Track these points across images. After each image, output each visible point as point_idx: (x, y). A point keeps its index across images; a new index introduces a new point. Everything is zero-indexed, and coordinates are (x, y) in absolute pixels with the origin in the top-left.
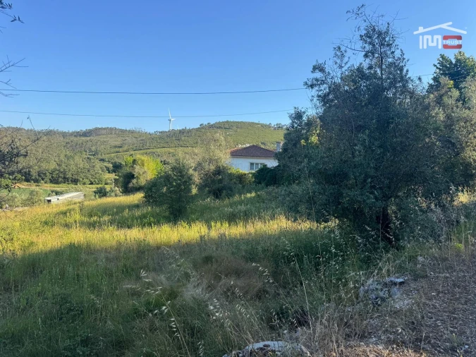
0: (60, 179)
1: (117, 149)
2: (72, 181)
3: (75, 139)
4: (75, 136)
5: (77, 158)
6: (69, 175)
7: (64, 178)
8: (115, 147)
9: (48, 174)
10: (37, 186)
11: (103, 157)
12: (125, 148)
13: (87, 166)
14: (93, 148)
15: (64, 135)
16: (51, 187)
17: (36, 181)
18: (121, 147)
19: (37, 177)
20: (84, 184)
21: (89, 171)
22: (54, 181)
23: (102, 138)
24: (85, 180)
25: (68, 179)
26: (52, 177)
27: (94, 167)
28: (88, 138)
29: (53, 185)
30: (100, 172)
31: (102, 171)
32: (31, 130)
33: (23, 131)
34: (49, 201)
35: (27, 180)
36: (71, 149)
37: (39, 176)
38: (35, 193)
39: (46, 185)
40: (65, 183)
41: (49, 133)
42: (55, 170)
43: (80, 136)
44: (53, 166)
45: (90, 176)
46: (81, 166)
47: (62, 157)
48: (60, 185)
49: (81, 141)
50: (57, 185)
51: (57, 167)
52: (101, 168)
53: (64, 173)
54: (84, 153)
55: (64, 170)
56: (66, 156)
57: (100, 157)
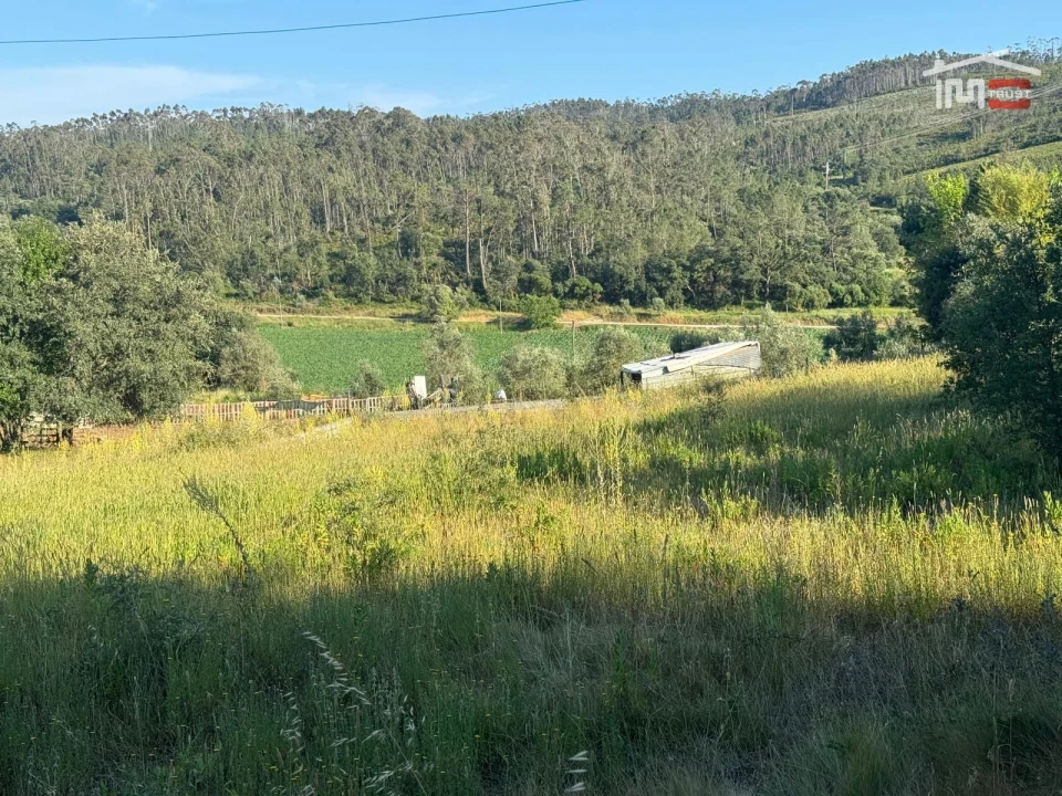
0: (721, 289)
1: (948, 149)
2: (761, 294)
3: (780, 121)
4: (781, 110)
5: (782, 201)
6: (752, 272)
7: (736, 284)
8: (944, 137)
9: (677, 273)
10: (641, 316)
11: (890, 186)
12: (983, 138)
13: (820, 231)
14: (850, 154)
15: (739, 109)
16: (688, 320)
17: (639, 299)
18: (963, 137)
19: (643, 284)
20: (809, 305)
21: (825, 251)
22: (701, 297)
23: (883, 106)
24: (815, 290)
25: (748, 286)
26: (693, 282)
27: (846, 231)
28: (831, 113)
29: (696, 314)
30: (873, 252)
31: (883, 248)
32: (627, 105)
33: (601, 112)
34: (636, 377)
35: (611, 298)
36: (761, 164)
37: (650, 279)
38: (612, 346)
39: (672, 313)
40: (737, 303)
41: (688, 111)
42: (701, 252)
43: (800, 106)
44: (694, 236)
45: (833, 273)
46: (799, 232)
47: (729, 198)
48: (722, 313)
49: (801, 129)
50: (703, 314)
51: (710, 244)
52: (877, 236)
53: (734, 262)
54: (812, 175)
55: (734, 250)
56: (741, 192)
57: (873, 186)
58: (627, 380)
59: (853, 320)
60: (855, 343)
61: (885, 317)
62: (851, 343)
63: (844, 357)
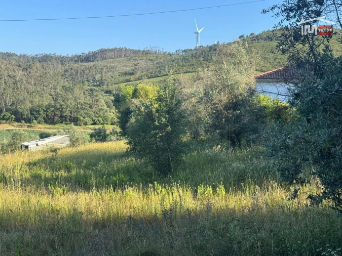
0: (56, 118)
1: (127, 77)
2: (70, 120)
3: (76, 65)
4: (76, 61)
5: (77, 91)
6: (67, 113)
7: (61, 117)
8: (126, 74)
9: (42, 112)
10: (28, 126)
11: (110, 88)
12: (137, 75)
13: (89, 100)
14: (98, 77)
15: (62, 60)
16: (45, 128)
17: (28, 121)
18: (132, 74)
19: (30, 115)
20: (86, 124)
21: (91, 107)
22: (50, 121)
23: (109, 63)
24: (87, 119)
25: (66, 117)
26: (47, 115)
27: (97, 101)
28: (91, 64)
29: (48, 126)
30: (105, 107)
31: (108, 107)
32: (24, 56)
33: (15, 57)
34: (27, 147)
35: (18, 120)
36: (70, 79)
37: (32, 114)
39: (39, 126)
40: (62, 123)
41: (45, 59)
42: (50, 106)
43: (82, 61)
44: (46, 102)
45: (93, 114)
46: (82, 101)
47: (59, 88)
48: (57, 126)
49: (82, 68)
50: (50, 126)
51: (53, 103)
52: (107, 103)
53: (61, 109)
54: (86, 83)
55: (61, 105)
56: (63, 87)
57: (105, 87)
58: (23, 148)
59: (99, 129)
60: (100, 136)
61: (109, 128)
62: (99, 136)
63: (97, 140)
